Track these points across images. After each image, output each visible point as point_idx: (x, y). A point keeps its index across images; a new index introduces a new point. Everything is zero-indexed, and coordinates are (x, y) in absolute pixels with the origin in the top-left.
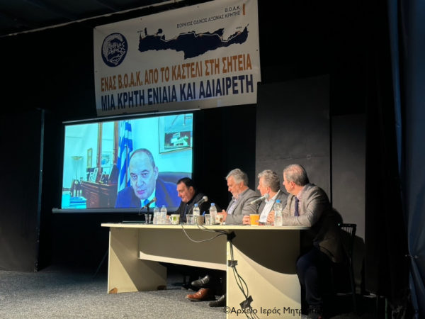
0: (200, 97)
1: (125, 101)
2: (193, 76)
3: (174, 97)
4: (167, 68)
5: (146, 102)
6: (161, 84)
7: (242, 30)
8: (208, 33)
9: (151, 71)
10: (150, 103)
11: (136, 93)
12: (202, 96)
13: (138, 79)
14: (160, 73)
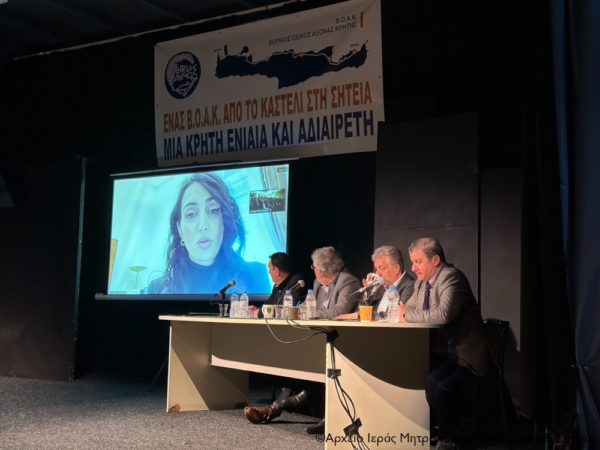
0: (300, 142)
1: (197, 145)
2: (290, 112)
3: (264, 141)
4: (255, 101)
5: (225, 147)
6: (246, 123)
7: (359, 49)
8: (312, 52)
9: (232, 105)
10: (231, 149)
11: (211, 135)
12: (303, 140)
13: (214, 115)
14: (244, 107)
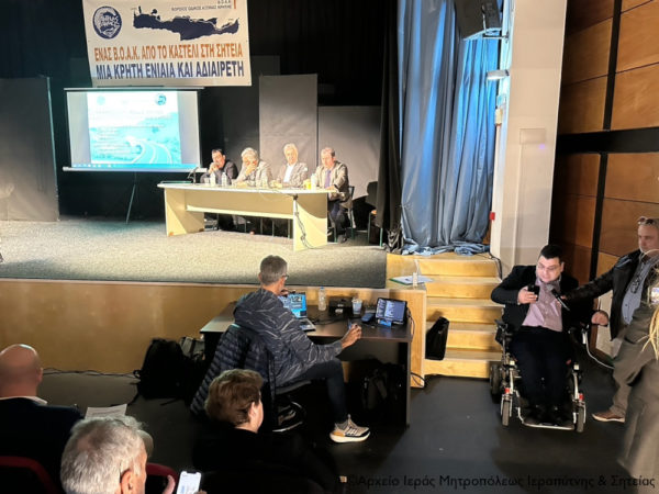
0: (197, 76)
1: (122, 72)
2: (190, 56)
3: (173, 73)
4: (164, 47)
5: (145, 75)
6: (158, 60)
7: (234, 22)
8: (202, 20)
9: (148, 47)
10: (149, 76)
11: (134, 66)
12: (199, 75)
13: (135, 53)
14: (157, 50)
